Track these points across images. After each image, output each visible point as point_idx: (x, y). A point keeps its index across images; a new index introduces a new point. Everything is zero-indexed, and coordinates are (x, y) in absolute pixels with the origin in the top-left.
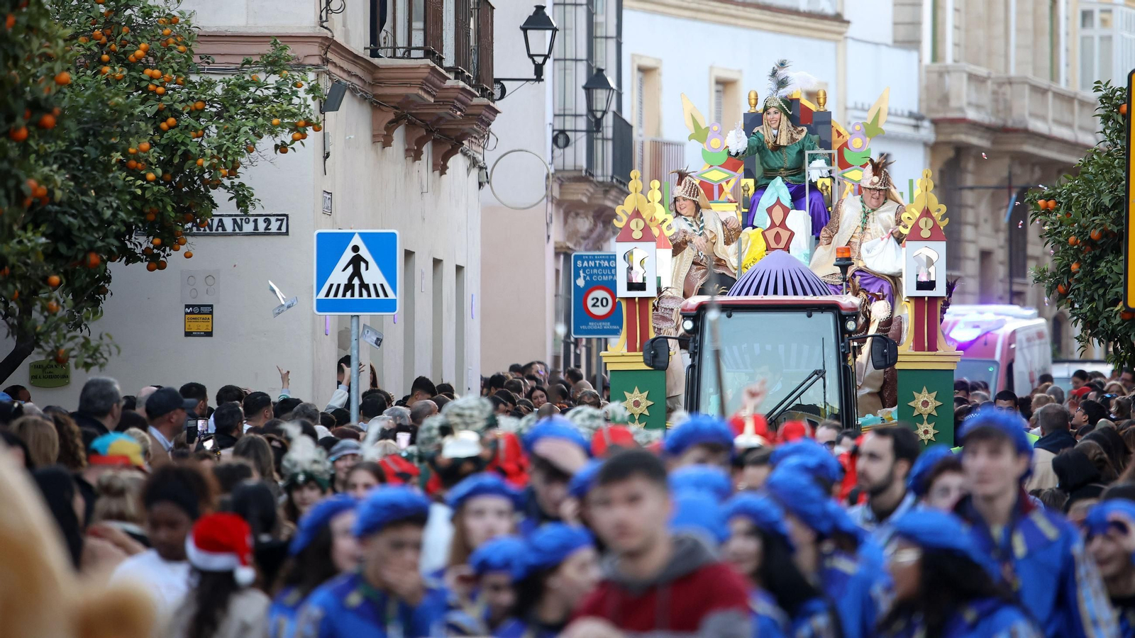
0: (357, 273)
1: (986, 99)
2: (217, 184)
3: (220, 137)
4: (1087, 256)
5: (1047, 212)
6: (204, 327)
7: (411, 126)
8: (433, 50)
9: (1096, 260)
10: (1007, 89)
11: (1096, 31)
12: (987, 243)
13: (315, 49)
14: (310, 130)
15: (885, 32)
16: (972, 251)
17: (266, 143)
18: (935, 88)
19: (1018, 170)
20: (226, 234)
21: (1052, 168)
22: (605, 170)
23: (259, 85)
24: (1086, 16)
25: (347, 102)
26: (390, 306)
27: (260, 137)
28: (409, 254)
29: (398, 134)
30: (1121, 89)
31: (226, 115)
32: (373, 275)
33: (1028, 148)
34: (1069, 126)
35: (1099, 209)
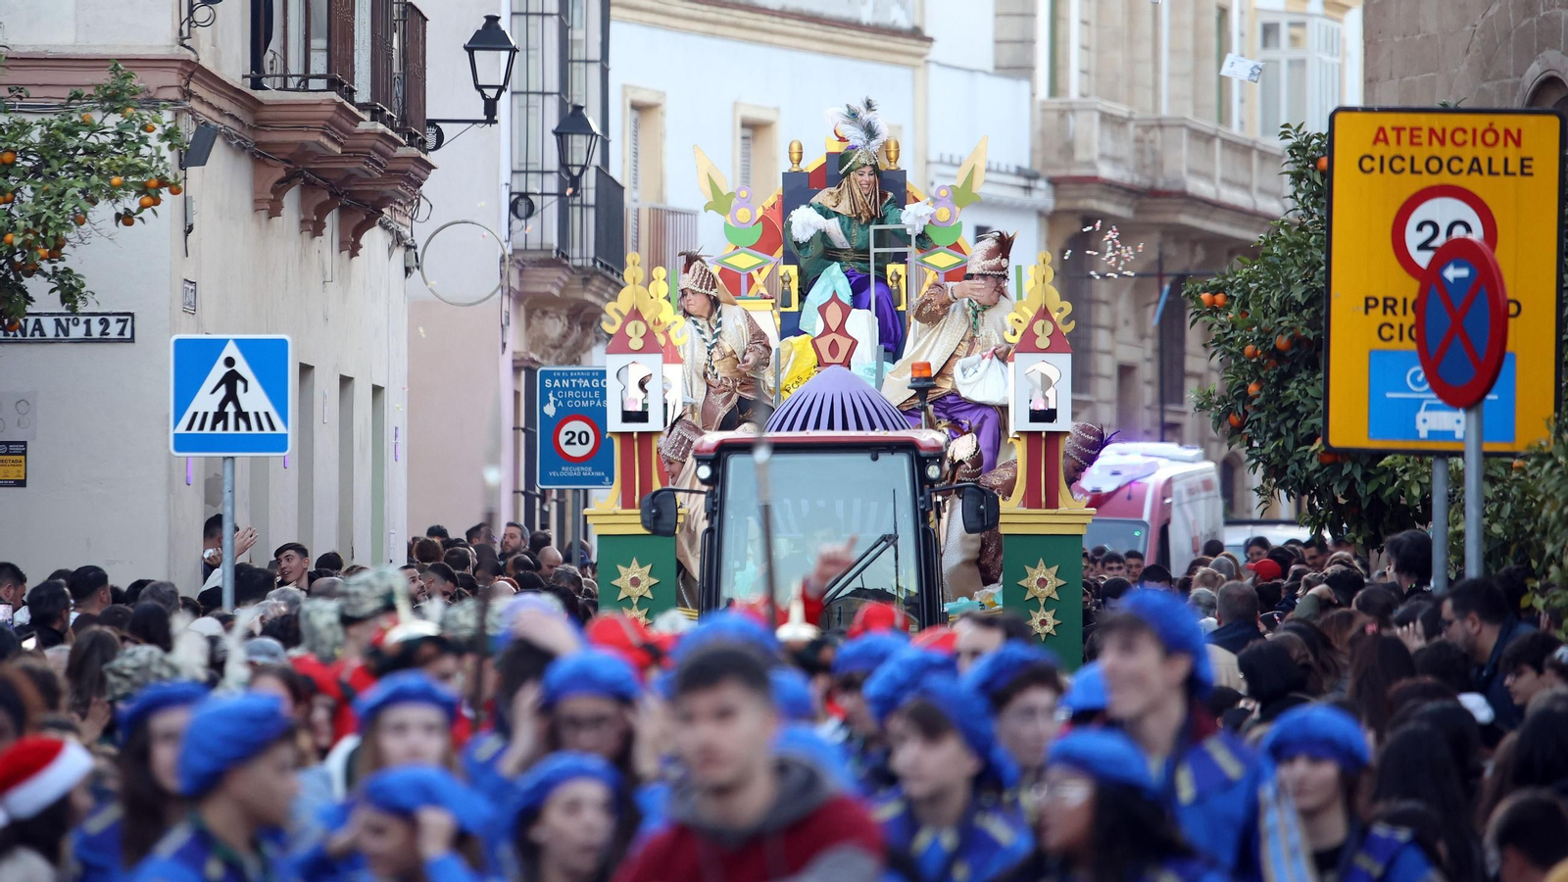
0: (231, 396)
1: (1126, 149)
2: (32, 270)
3: (38, 202)
4: (1271, 373)
5: (1214, 310)
6: (14, 473)
7: (308, 187)
8: (339, 80)
9: (1283, 379)
10: (1156, 134)
11: (1283, 52)
12: (1128, 354)
13: (172, 78)
14: (165, 193)
15: (984, 55)
16: (1106, 366)
17: (103, 212)
18: (1054, 136)
19: (1171, 250)
20: (45, 341)
21: (1221, 248)
22: (584, 249)
23: (93, 129)
24: (1269, 31)
25: (219, 152)
26: (279, 443)
27: (94, 202)
28: (305, 370)
29: (291, 199)
30: (1319, 136)
31: (46, 171)
32: (254, 398)
33: (1186, 219)
34: (1245, 187)
35: (1287, 306)
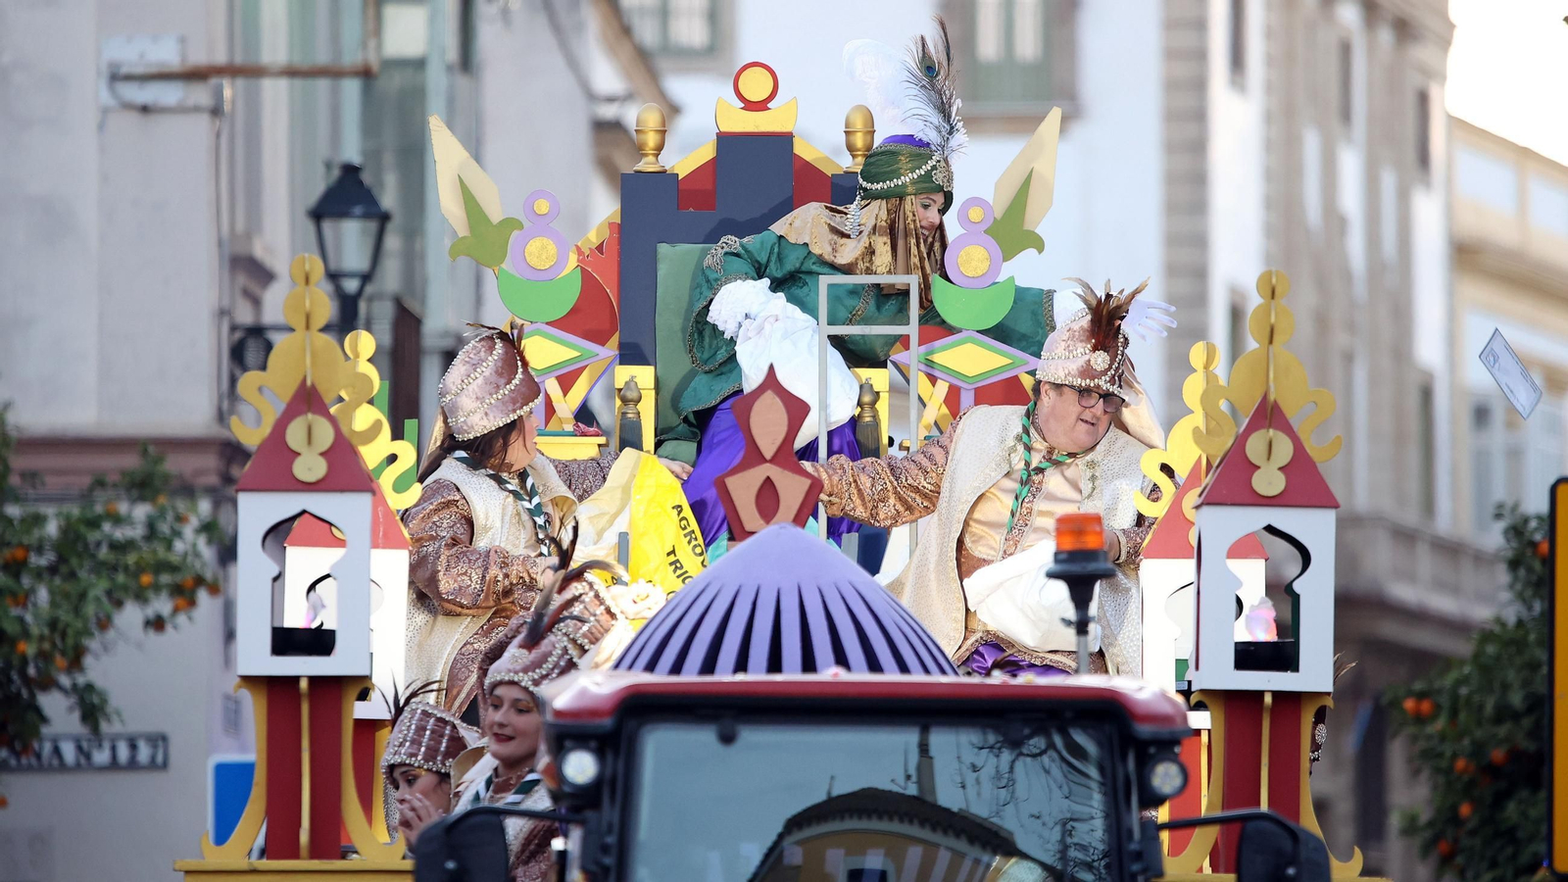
2: (48, 683)
3: (53, 604)
4: (1486, 792)
5: (1420, 719)
9: (1500, 799)
11: (1498, 437)
13: (210, 461)
14: (202, 595)
17: (131, 616)
19: (1372, 665)
20: (63, 767)
21: (1423, 660)
23: (117, 520)
24: (1481, 414)
27: (119, 604)
30: (1539, 518)
31: (64, 569)
34: (1455, 590)
35: (1503, 714)
